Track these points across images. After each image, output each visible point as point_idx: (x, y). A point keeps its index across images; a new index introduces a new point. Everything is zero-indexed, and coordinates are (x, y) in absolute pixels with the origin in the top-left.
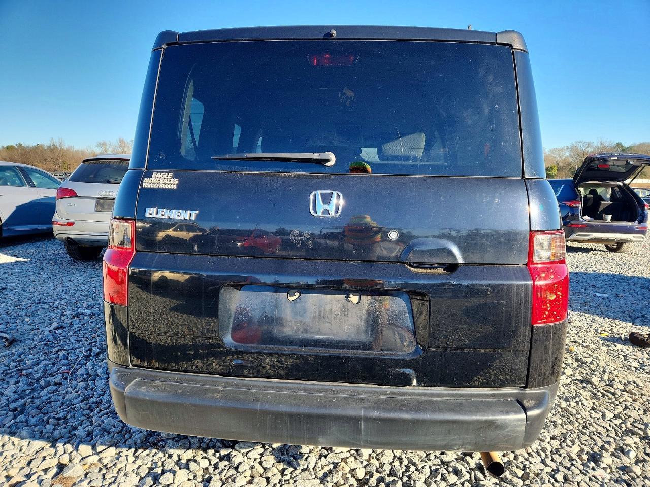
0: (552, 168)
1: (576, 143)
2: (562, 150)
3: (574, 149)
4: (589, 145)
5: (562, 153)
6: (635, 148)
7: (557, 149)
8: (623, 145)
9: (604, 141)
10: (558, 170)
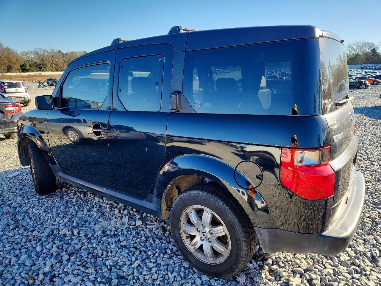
0: (26, 64)
1: (37, 49)
2: (28, 53)
3: (36, 52)
4: (45, 51)
5: (29, 55)
6: (69, 55)
7: (25, 52)
8: (63, 52)
9: (53, 49)
10: (30, 66)
